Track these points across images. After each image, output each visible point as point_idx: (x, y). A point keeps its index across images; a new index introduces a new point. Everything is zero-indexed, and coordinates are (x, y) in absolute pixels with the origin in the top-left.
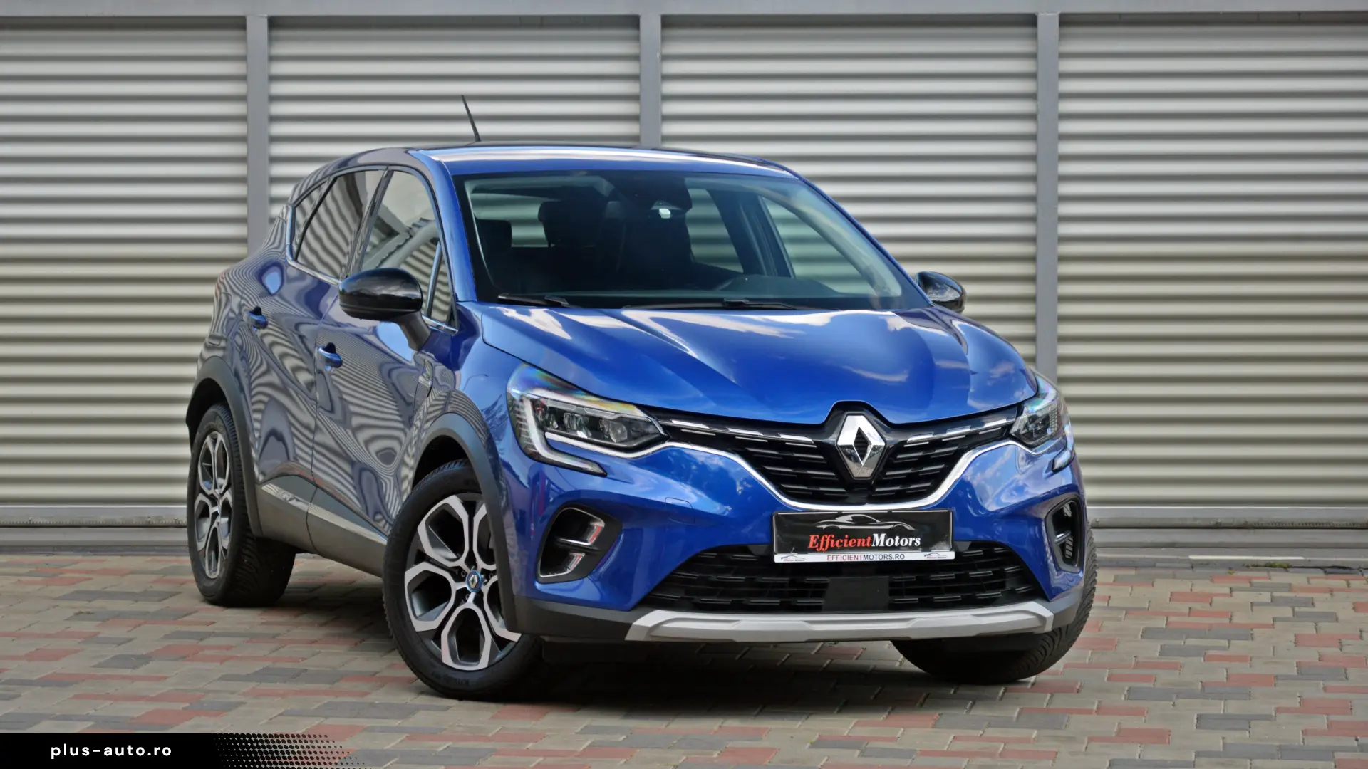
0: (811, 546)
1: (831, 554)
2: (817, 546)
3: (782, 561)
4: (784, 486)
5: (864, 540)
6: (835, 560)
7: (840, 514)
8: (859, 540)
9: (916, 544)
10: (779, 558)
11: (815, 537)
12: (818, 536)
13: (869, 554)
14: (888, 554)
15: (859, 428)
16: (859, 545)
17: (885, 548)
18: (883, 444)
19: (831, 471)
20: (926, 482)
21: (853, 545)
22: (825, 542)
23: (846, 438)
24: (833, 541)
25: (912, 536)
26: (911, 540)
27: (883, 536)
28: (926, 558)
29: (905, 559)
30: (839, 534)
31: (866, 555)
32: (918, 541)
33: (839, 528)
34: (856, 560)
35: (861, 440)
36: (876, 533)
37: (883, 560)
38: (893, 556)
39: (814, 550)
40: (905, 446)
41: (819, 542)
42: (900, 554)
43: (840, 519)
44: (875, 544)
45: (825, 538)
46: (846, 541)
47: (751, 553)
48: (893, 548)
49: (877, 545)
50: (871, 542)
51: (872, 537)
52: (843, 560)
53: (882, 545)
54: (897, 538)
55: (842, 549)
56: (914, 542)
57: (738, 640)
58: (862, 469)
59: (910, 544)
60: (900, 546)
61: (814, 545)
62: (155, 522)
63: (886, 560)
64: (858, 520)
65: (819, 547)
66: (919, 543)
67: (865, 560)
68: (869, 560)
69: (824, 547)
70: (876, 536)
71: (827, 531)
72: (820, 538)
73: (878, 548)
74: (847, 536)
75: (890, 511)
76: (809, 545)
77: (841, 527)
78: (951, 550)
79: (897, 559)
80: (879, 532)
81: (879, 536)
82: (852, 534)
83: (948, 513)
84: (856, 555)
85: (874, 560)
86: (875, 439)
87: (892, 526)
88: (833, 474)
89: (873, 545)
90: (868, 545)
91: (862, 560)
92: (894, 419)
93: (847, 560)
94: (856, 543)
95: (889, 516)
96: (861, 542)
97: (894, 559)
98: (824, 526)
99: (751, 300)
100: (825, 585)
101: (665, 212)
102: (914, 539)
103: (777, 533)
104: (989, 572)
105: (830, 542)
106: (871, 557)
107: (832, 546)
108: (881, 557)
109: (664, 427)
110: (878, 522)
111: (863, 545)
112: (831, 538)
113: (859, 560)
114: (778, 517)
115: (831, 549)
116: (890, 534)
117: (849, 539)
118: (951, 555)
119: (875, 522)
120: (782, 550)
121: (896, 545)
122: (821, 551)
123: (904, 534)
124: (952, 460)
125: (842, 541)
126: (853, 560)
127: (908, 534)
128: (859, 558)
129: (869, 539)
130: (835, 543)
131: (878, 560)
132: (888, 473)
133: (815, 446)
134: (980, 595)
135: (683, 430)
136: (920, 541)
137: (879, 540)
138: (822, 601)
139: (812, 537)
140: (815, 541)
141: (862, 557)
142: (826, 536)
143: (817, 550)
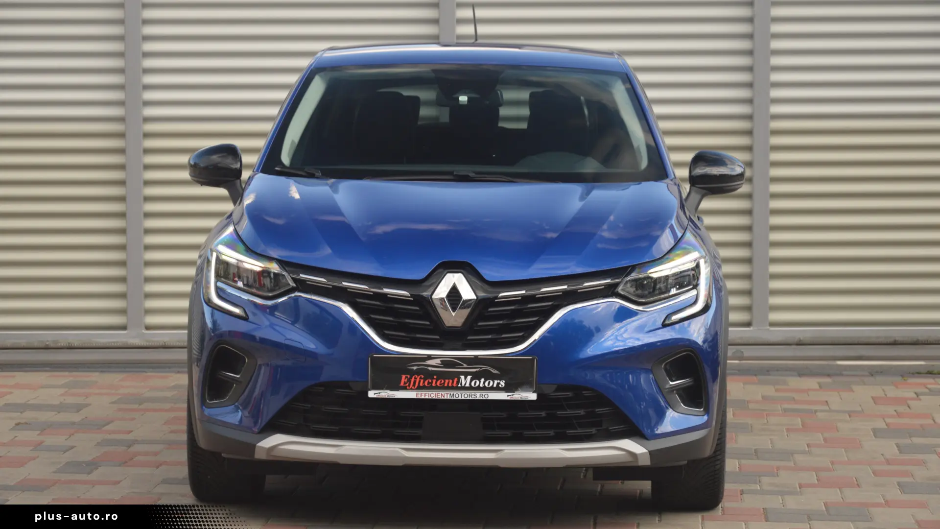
0: (402, 384)
1: (420, 392)
2: (407, 385)
3: (375, 396)
4: (386, 332)
6: (423, 397)
7: (430, 357)
9: (500, 386)
10: (372, 394)
11: (406, 377)
12: (409, 376)
13: (455, 393)
14: (473, 394)
15: (454, 283)
16: (446, 385)
18: (474, 297)
20: (520, 332)
21: (440, 384)
25: (497, 380)
26: (496, 382)
27: (469, 378)
28: (509, 398)
29: (489, 398)
31: (452, 393)
33: (429, 370)
34: (443, 398)
35: (454, 293)
37: (468, 398)
38: (478, 395)
40: (496, 300)
42: (484, 394)
43: (429, 362)
46: (434, 381)
47: (351, 389)
51: (459, 379)
52: (430, 398)
55: (430, 387)
57: (342, 462)
58: (453, 318)
59: (495, 386)
61: (405, 383)
63: (471, 398)
64: (446, 363)
67: (451, 398)
68: (455, 398)
69: (414, 385)
70: (462, 377)
71: (418, 372)
72: (411, 378)
76: (400, 384)
77: (430, 369)
78: (534, 392)
79: (481, 398)
82: (441, 375)
83: (532, 360)
84: (443, 393)
85: (460, 398)
86: (467, 293)
87: (478, 369)
88: (428, 323)
91: (449, 398)
93: (434, 398)
94: (444, 383)
95: (476, 360)
97: (478, 397)
98: (415, 368)
99: (477, 173)
100: (422, 418)
101: (463, 99)
102: (499, 381)
103: (372, 372)
104: (582, 412)
106: (457, 396)
107: (421, 384)
108: (466, 396)
109: (295, 280)
110: (465, 365)
112: (421, 378)
113: (446, 398)
114: (373, 359)
115: (420, 388)
116: (476, 376)
118: (533, 396)
119: (462, 365)
120: (374, 388)
124: (547, 314)
126: (440, 397)
127: (493, 377)
128: (446, 395)
130: (424, 382)
131: (463, 398)
132: (480, 324)
133: (412, 299)
134: (570, 431)
135: (307, 282)
136: (505, 383)
137: (465, 381)
138: (419, 432)
140: (406, 380)
141: (449, 395)
142: (416, 376)
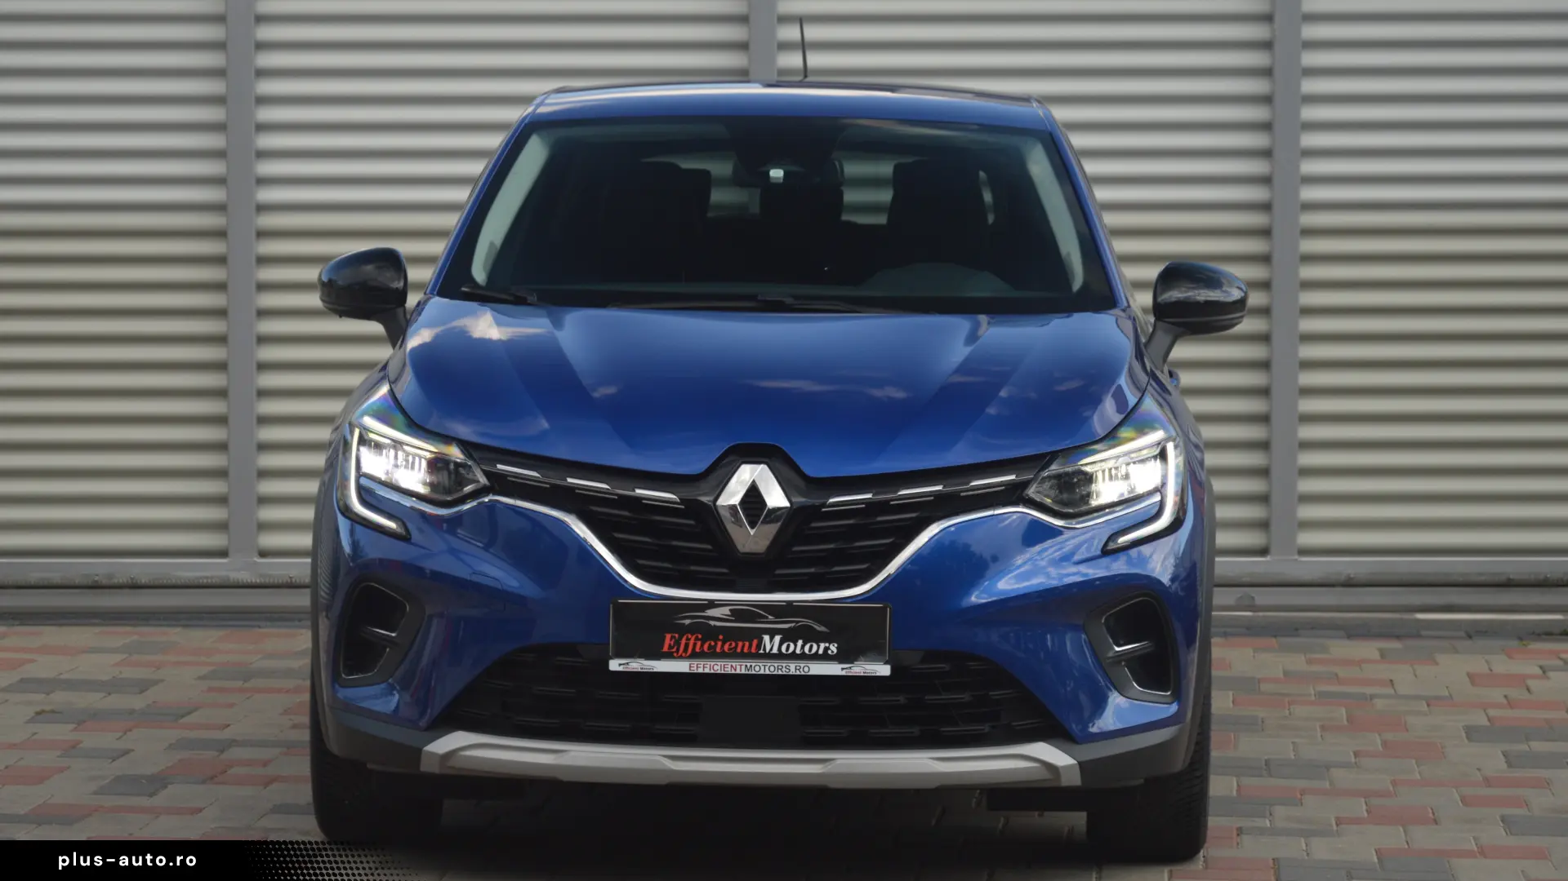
0: (665, 649)
1: (695, 663)
2: (674, 650)
3: (621, 669)
5: (747, 644)
6: (700, 670)
7: (712, 604)
8: (740, 644)
9: (830, 652)
10: (615, 665)
11: (672, 637)
12: (677, 635)
13: (753, 664)
14: (784, 665)
15: (754, 481)
16: (739, 650)
17: (780, 656)
18: (786, 504)
19: (708, 543)
21: (729, 649)
22: (687, 646)
23: (733, 494)
24: (699, 643)
25: (825, 642)
26: (822, 646)
27: (777, 638)
28: (844, 673)
29: (811, 673)
30: (708, 633)
31: (749, 665)
32: (833, 648)
33: (710, 625)
34: (733, 672)
36: (766, 634)
37: (776, 673)
38: (792, 668)
39: (669, 656)
40: (822, 510)
41: (678, 643)
42: (802, 665)
43: (711, 612)
44: (765, 649)
45: (688, 639)
46: (720, 644)
47: (580, 656)
48: (793, 656)
49: (767, 651)
50: (759, 647)
51: (761, 640)
52: (712, 671)
53: (775, 650)
54: (800, 643)
55: (712, 655)
56: (826, 649)
57: (565, 778)
58: (752, 539)
59: (821, 652)
60: (804, 653)
61: (670, 647)
62: (105, 582)
63: (780, 673)
64: (740, 613)
65: (678, 650)
66: (835, 651)
67: (747, 672)
68: (753, 672)
69: (685, 650)
70: (766, 638)
71: (691, 629)
72: (680, 639)
73: (769, 656)
74: (721, 637)
75: (790, 603)
76: (662, 647)
77: (712, 623)
78: (886, 663)
79: (798, 673)
80: (772, 633)
81: (771, 639)
82: (730, 634)
83: (884, 609)
84: (734, 664)
85: (762, 672)
86: (775, 497)
87: (793, 625)
88: (709, 547)
89: (761, 651)
90: (753, 651)
91: (743, 672)
92: (811, 470)
93: (719, 672)
94: (736, 647)
95: (789, 609)
96: (743, 646)
97: (793, 671)
98: (687, 622)
99: (797, 297)
100: (700, 705)
101: (777, 174)
102: (827, 645)
103: (616, 629)
104: (966, 697)
105: (695, 644)
106: (757, 668)
107: (697, 650)
108: (772, 669)
109: (487, 474)
110: (771, 618)
111: (746, 650)
112: (697, 639)
113: (738, 672)
114: (617, 607)
115: (694, 655)
116: (789, 636)
117: (724, 644)
118: (884, 670)
119: (766, 617)
120: (619, 655)
121: (798, 651)
122: (681, 657)
123: (810, 636)
124: (908, 533)
125: (713, 643)
126: (729, 671)
127: (818, 638)
128: (738, 667)
129: (755, 642)
130: (702, 646)
131: (767, 672)
132: (795, 548)
133: (682, 506)
134: (947, 729)
135: (509, 478)
136: (837, 648)
137: (771, 644)
138: (694, 729)
139: (668, 636)
140: (672, 642)
141: (743, 667)
142: (690, 636)
143: (675, 654)
